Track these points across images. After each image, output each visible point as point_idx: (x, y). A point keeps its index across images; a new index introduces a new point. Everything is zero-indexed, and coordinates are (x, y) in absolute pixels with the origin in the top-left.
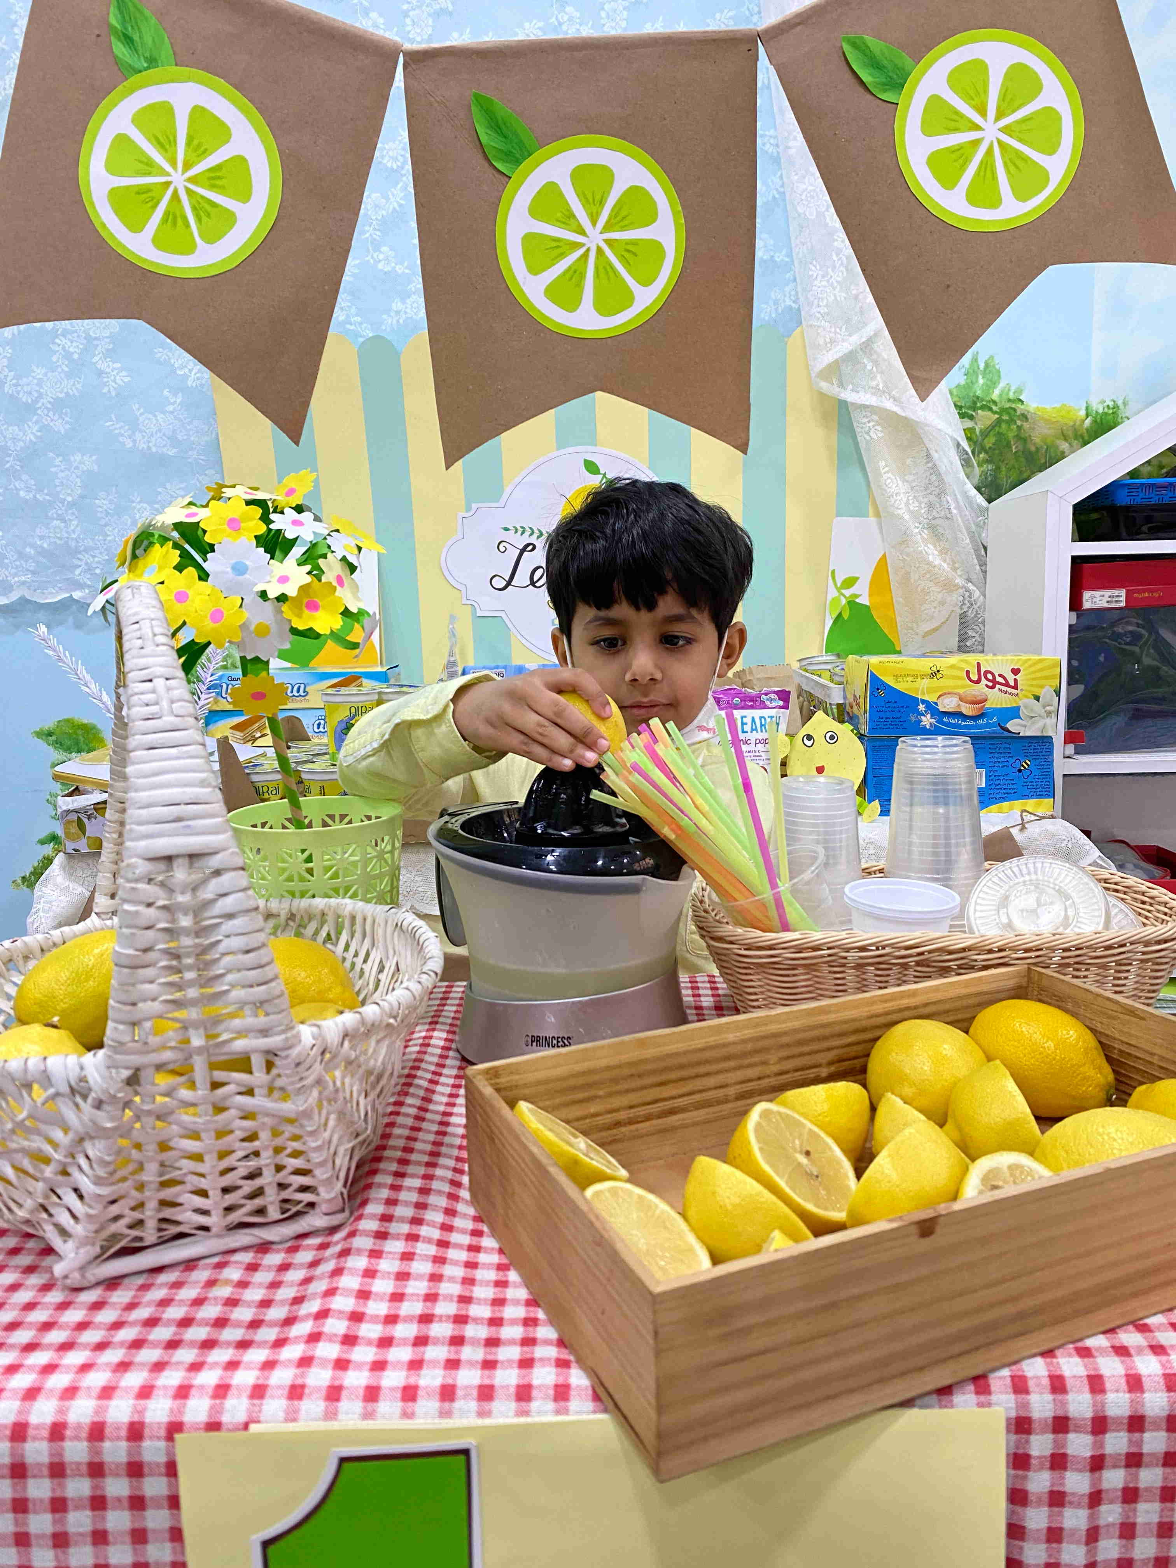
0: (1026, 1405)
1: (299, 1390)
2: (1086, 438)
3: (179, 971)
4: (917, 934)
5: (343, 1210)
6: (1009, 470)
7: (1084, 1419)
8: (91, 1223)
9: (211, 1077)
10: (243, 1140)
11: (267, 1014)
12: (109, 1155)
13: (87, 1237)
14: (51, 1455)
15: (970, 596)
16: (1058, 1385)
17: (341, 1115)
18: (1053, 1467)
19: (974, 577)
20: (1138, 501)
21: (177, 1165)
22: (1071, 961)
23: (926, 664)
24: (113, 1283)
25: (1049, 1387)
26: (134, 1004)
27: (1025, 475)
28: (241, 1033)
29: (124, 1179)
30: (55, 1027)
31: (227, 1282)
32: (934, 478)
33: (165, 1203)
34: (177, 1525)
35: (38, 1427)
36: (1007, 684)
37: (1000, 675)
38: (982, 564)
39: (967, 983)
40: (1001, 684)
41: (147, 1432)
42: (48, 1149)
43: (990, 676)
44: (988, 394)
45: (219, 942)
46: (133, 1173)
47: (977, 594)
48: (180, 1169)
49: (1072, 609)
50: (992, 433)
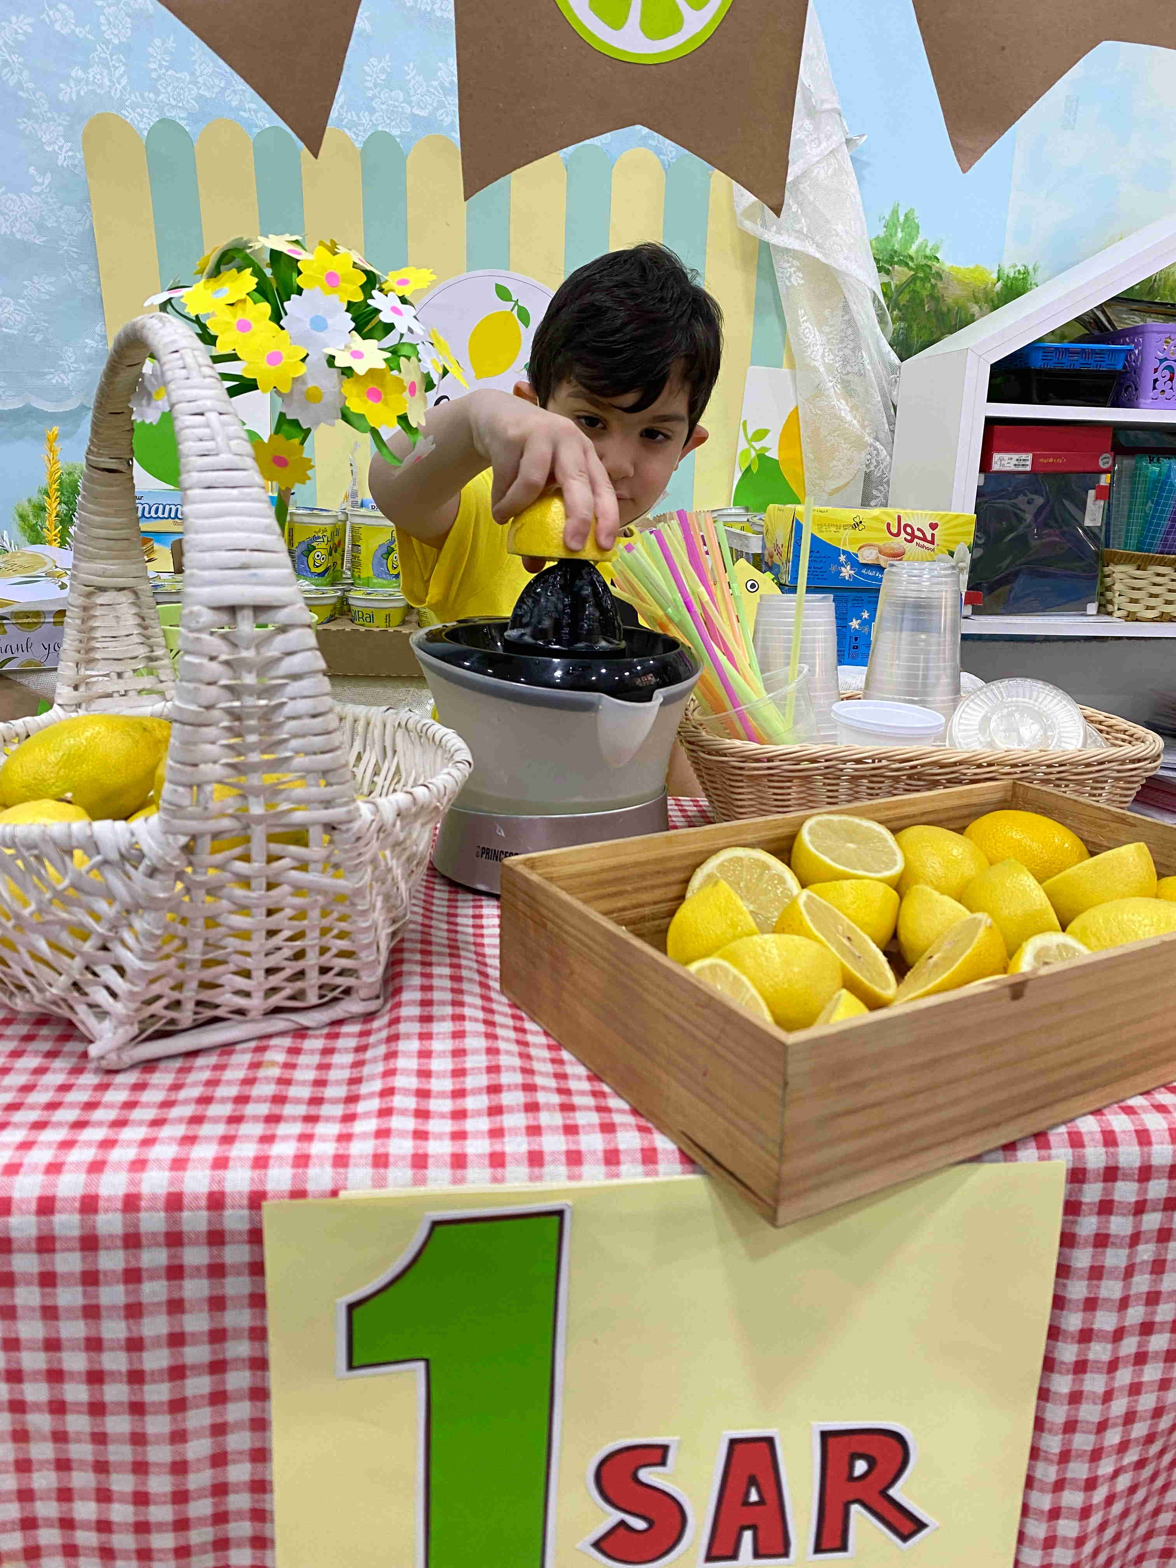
0: (1083, 1157)
1: (383, 1159)
2: (996, 302)
3: (239, 735)
4: (915, 747)
5: (378, 997)
6: (920, 329)
7: (1131, 1169)
8: (133, 1001)
9: (268, 850)
10: (291, 919)
11: (329, 784)
12: (158, 928)
13: (128, 1016)
14: (125, 1225)
15: (878, 454)
16: (1109, 1139)
17: (387, 897)
18: (1100, 1213)
19: (882, 436)
20: (1051, 365)
21: (223, 943)
22: (1052, 777)
23: (849, 515)
24: (150, 1065)
25: (1102, 1141)
26: (195, 765)
27: (935, 337)
28: (305, 803)
29: (168, 957)
30: (69, 802)
31: (273, 1064)
32: (849, 331)
33: (205, 985)
34: (260, 1291)
35: (109, 1199)
36: (924, 539)
37: (919, 529)
38: (892, 423)
39: (961, 795)
40: (919, 538)
41: (228, 1201)
42: (89, 921)
43: (909, 530)
44: (906, 249)
45: (283, 704)
46: (178, 950)
47: (885, 452)
48: (224, 948)
49: (981, 471)
50: (907, 290)
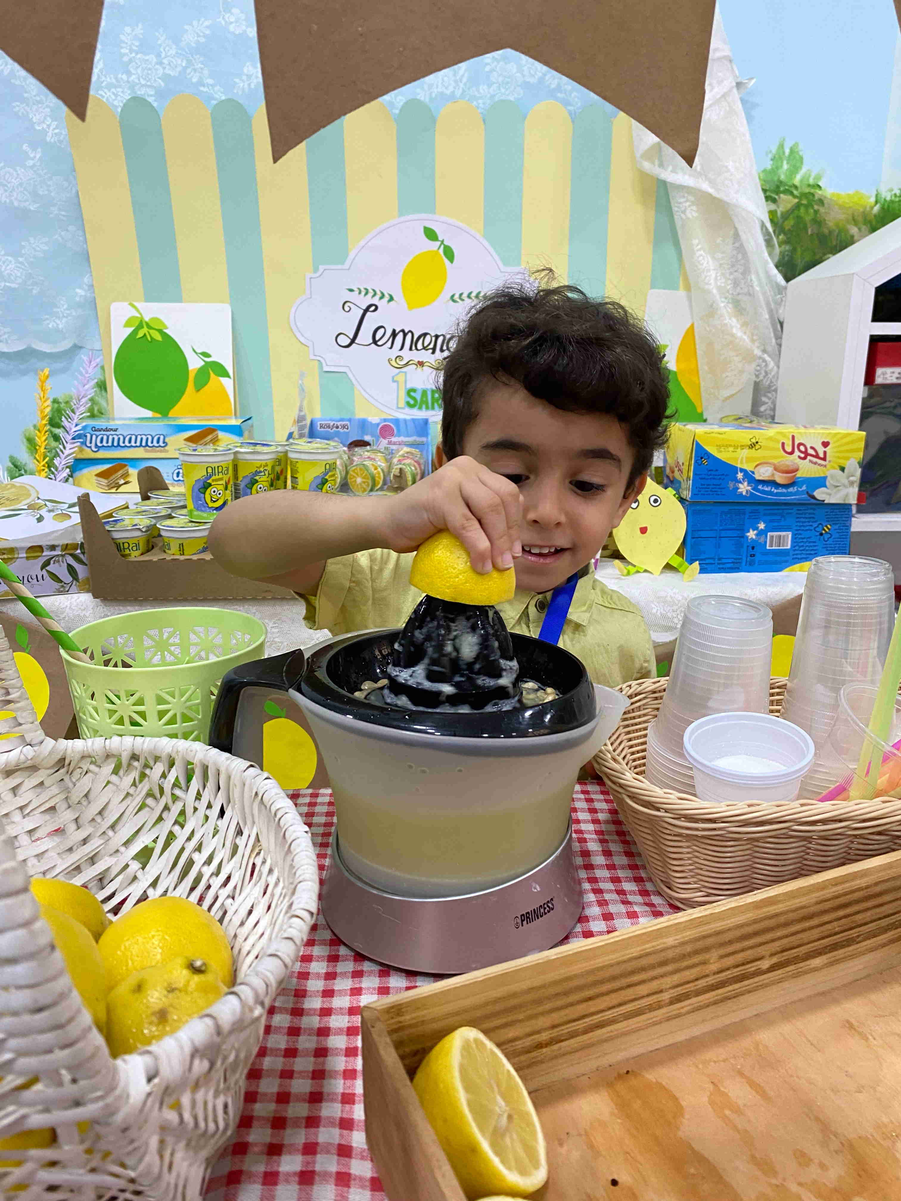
6: (804, 252)
15: (766, 365)
19: (769, 349)
27: (817, 257)
32: (740, 256)
44: (791, 179)
47: (772, 364)
49: (865, 384)
50: (791, 216)
